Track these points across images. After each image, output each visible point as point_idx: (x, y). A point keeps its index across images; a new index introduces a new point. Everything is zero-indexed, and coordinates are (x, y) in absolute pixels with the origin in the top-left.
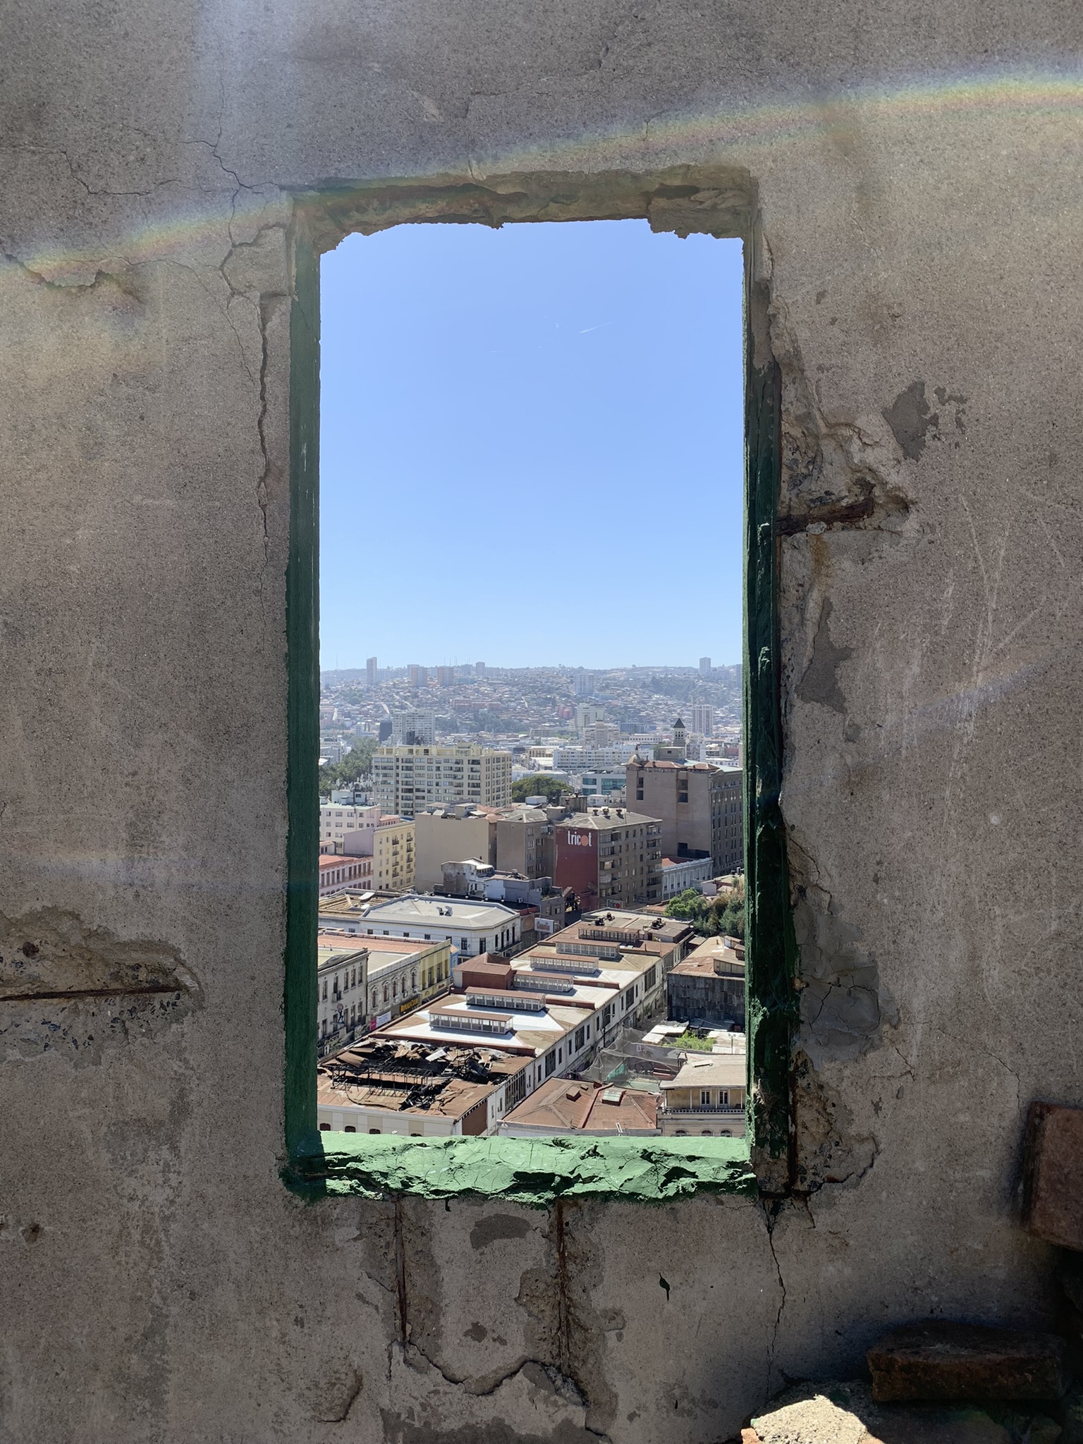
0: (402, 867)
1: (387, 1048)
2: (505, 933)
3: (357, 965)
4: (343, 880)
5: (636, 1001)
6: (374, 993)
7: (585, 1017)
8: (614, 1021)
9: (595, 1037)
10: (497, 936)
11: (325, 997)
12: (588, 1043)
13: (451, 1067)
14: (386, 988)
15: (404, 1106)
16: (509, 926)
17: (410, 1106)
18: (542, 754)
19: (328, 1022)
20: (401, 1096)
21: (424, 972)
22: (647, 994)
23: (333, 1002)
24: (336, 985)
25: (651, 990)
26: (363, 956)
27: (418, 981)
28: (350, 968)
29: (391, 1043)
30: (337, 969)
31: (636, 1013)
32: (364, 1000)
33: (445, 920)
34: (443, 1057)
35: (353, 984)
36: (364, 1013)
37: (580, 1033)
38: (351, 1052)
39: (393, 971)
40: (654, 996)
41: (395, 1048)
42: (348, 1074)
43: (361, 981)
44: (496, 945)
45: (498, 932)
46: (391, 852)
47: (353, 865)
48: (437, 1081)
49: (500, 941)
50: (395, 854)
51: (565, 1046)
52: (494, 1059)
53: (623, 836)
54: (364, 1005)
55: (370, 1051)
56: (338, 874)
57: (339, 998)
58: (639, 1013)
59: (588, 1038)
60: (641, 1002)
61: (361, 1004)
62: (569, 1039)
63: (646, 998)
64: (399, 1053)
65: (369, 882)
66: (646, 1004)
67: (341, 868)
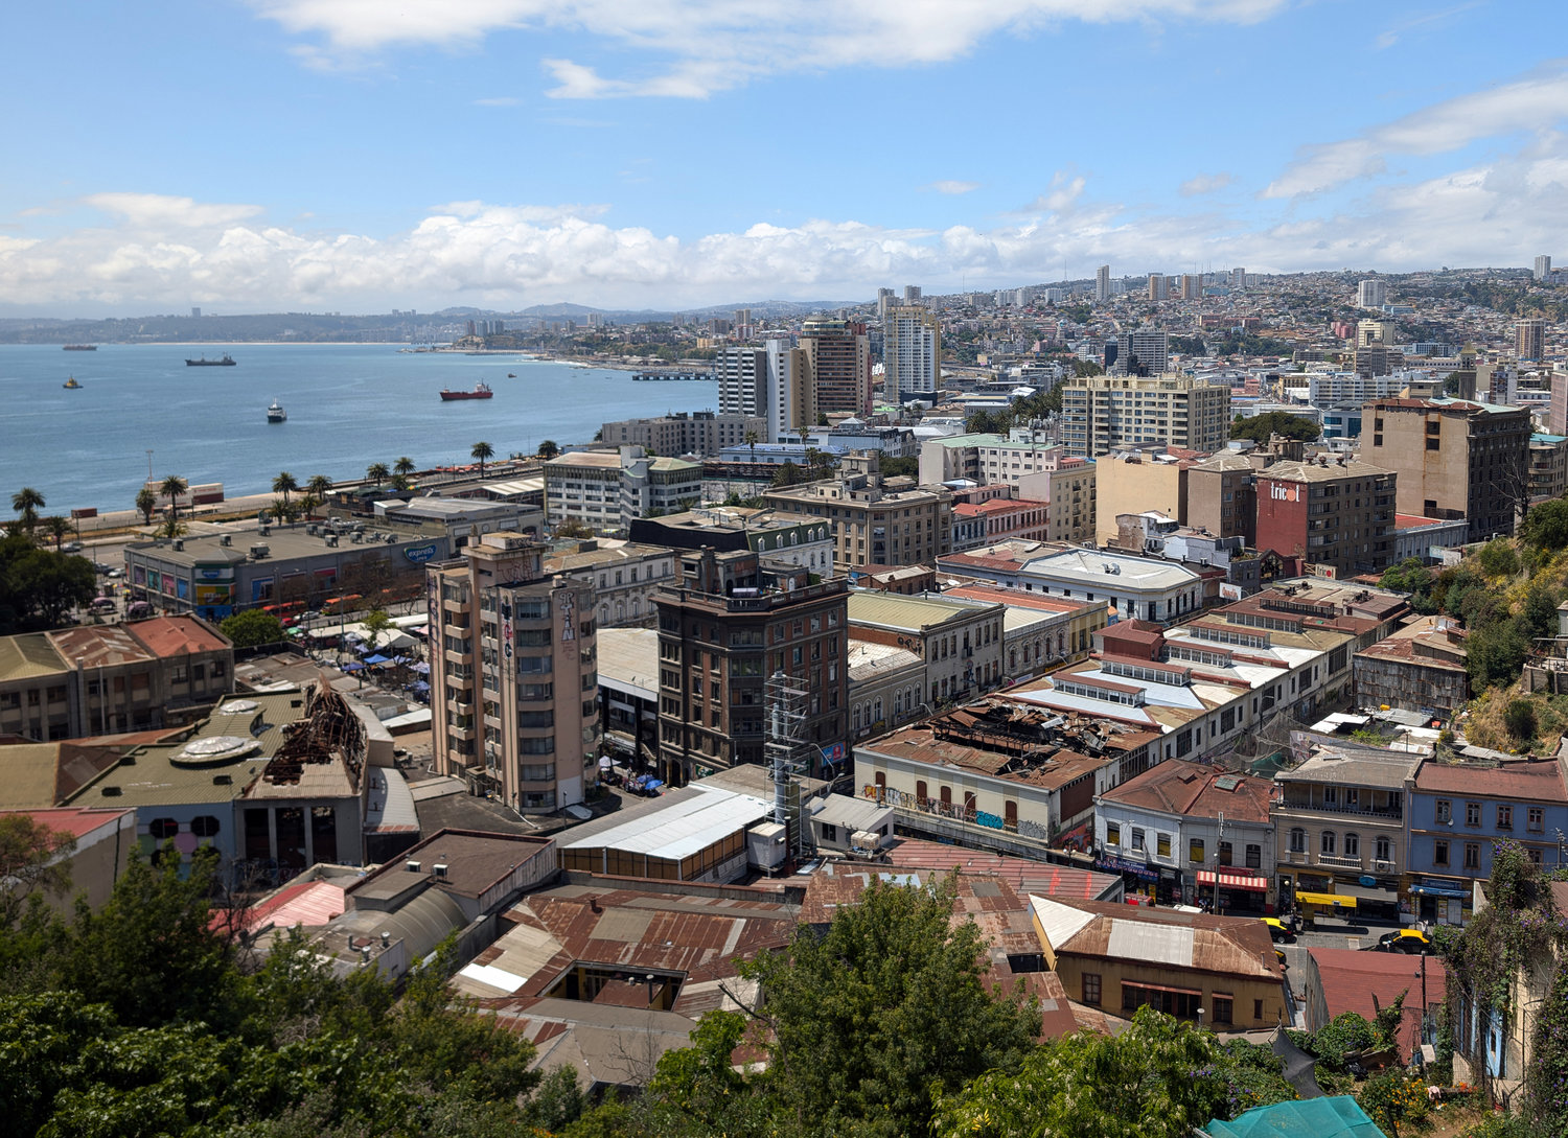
0: (1084, 516)
1: (1002, 709)
2: (1181, 598)
3: (991, 621)
4: (1015, 528)
5: (1315, 685)
6: (1013, 653)
7: (1235, 696)
8: (1280, 704)
9: (1249, 719)
10: (1170, 601)
11: (954, 652)
12: (1239, 726)
13: (1063, 736)
14: (1026, 648)
15: (1002, 771)
16: (1187, 591)
17: (1008, 771)
18: (1301, 383)
19: (958, 679)
20: (1002, 759)
21: (1074, 634)
22: (1332, 677)
23: (963, 658)
24: (966, 640)
25: (1339, 673)
26: (999, 612)
27: (1067, 643)
28: (983, 624)
29: (1007, 706)
30: (968, 624)
31: (1314, 698)
32: (1000, 659)
33: (1111, 579)
34: (1061, 726)
35: (987, 641)
36: (1000, 673)
37: (1227, 713)
38: (965, 711)
39: (1035, 631)
40: (1343, 680)
41: (1010, 711)
42: (952, 733)
43: (996, 638)
44: (1170, 610)
45: (1172, 596)
46: (1071, 498)
47: (1026, 511)
48: (1046, 748)
49: (1174, 606)
50: (1077, 500)
51: (1207, 727)
52: (1113, 732)
53: (1343, 491)
54: (1000, 664)
55: (984, 711)
56: (1009, 521)
57: (970, 654)
58: (1318, 698)
59: (1240, 720)
60: (1322, 686)
61: (996, 663)
62: (1211, 719)
63: (1330, 682)
64: (1016, 717)
65: (1045, 531)
66: (1329, 688)
67: (1012, 514)
